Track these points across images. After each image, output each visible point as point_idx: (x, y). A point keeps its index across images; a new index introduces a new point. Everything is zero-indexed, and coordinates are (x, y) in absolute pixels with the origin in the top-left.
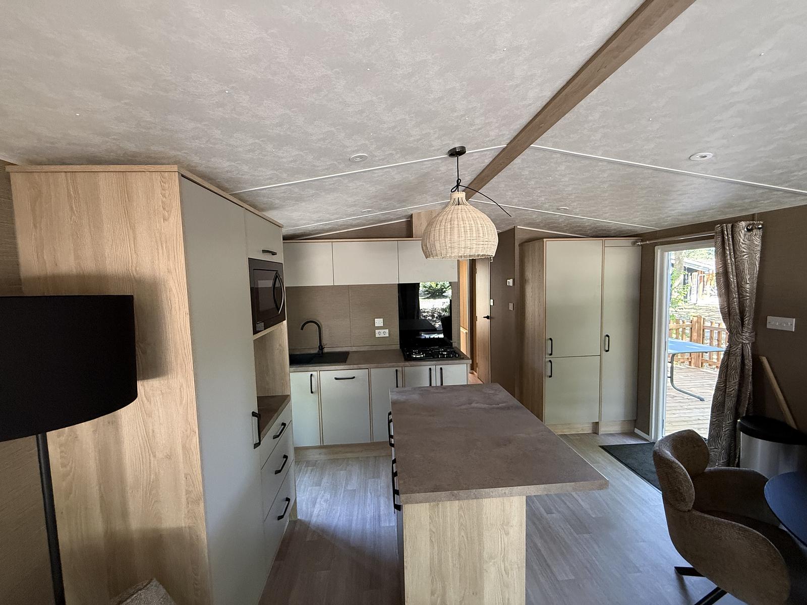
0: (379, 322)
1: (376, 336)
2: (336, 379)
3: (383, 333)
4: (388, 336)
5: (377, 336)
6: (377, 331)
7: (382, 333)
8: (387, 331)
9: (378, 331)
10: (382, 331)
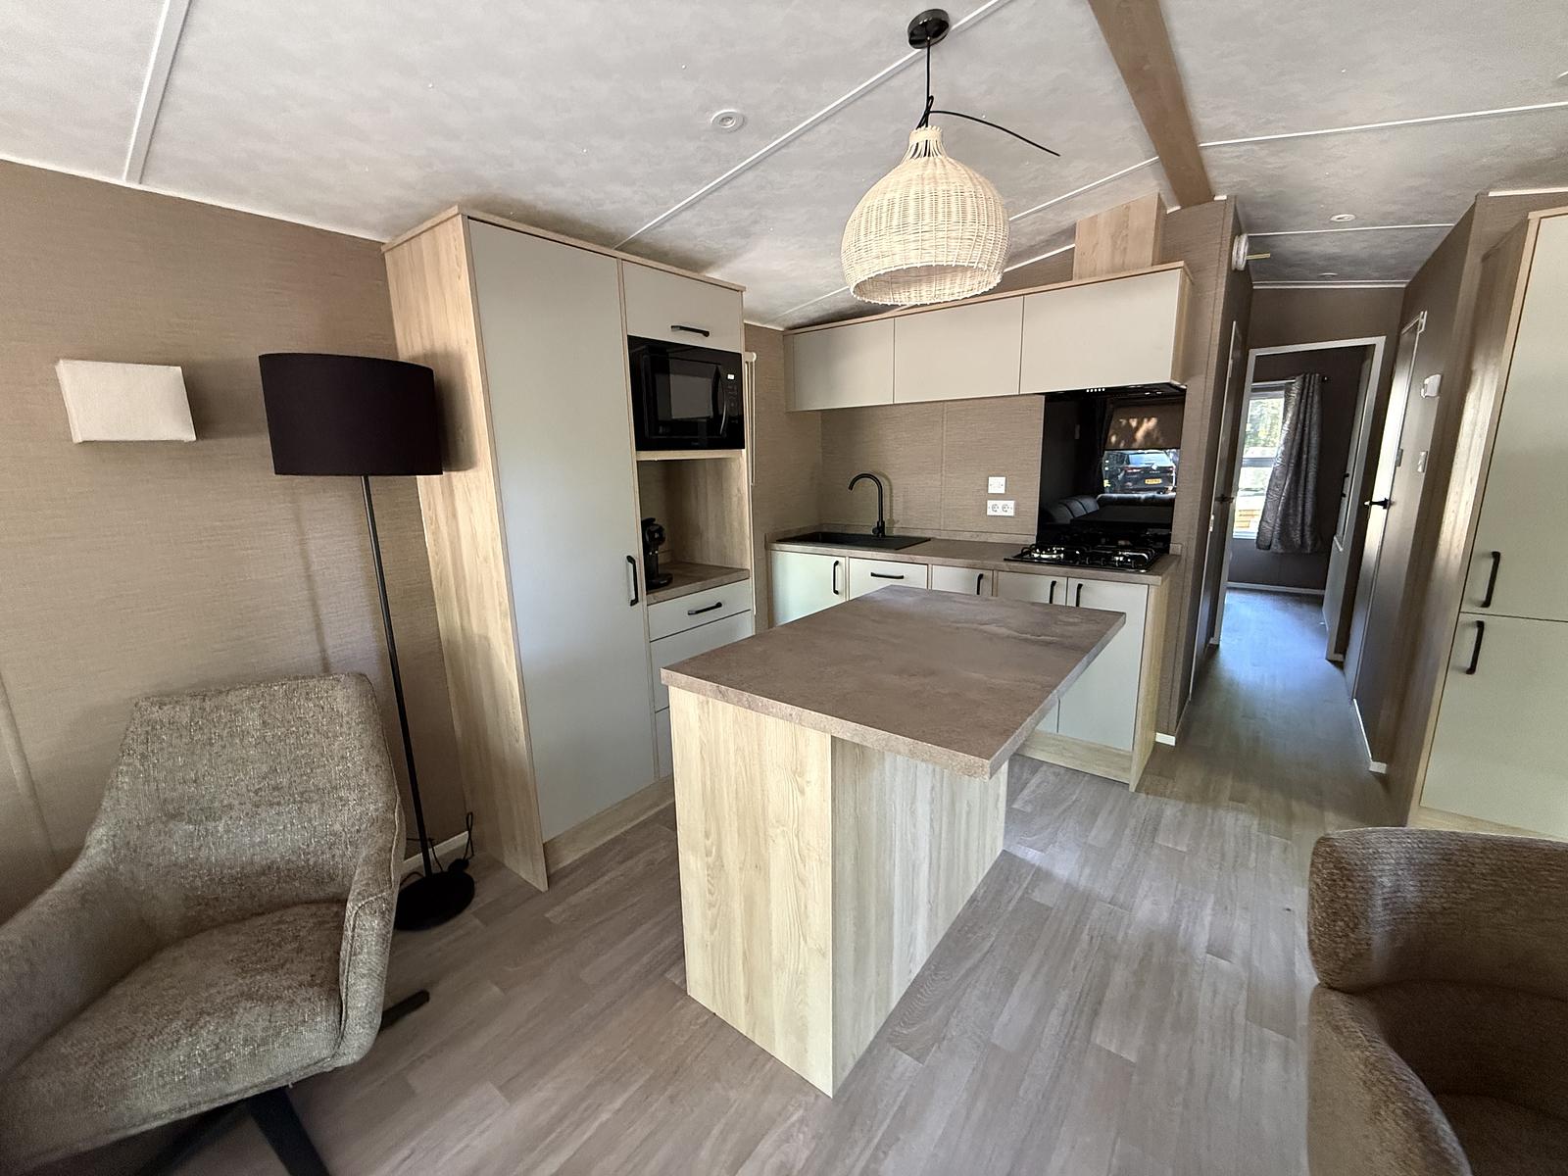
0: (997, 484)
1: (988, 514)
2: (873, 575)
3: (1004, 508)
4: (1012, 514)
5: (990, 512)
6: (990, 503)
7: (1000, 507)
8: (1011, 504)
9: (994, 502)
10: (1000, 503)
